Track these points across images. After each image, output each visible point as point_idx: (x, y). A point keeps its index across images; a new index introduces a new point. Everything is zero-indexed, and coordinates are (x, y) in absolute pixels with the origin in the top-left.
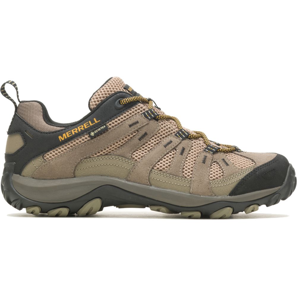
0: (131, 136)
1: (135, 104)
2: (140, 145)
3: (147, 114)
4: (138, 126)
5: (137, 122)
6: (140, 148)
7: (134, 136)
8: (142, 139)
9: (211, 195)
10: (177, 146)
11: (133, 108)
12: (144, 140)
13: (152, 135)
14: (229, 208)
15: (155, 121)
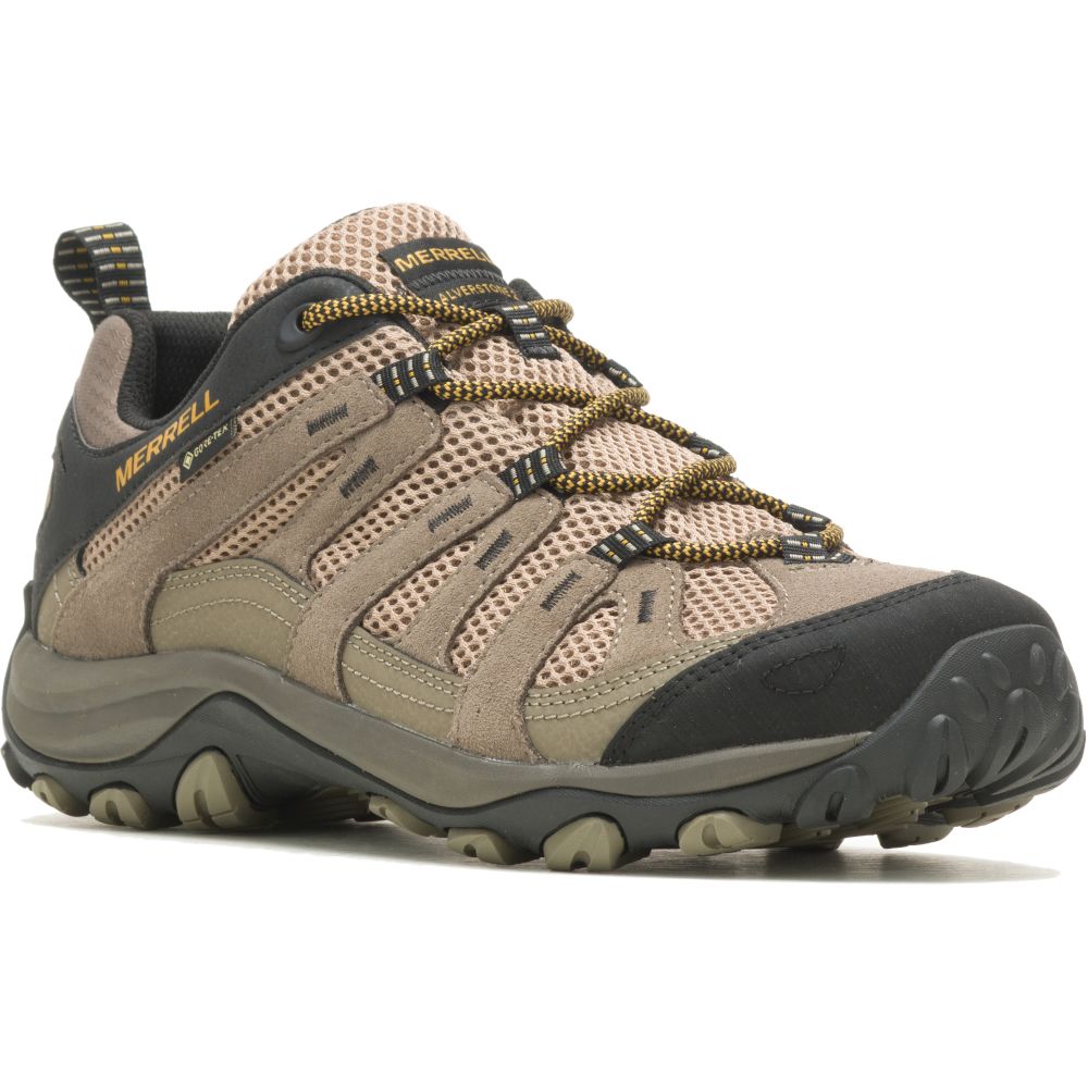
0: (320, 474)
1: (363, 329)
2: (348, 515)
3: (395, 376)
4: (345, 427)
5: (342, 412)
6: (347, 531)
7: (329, 473)
8: (352, 490)
9: (525, 759)
10: (481, 527)
11: (353, 345)
12: (362, 496)
13: (399, 469)
14: (593, 823)
15: (426, 407)
